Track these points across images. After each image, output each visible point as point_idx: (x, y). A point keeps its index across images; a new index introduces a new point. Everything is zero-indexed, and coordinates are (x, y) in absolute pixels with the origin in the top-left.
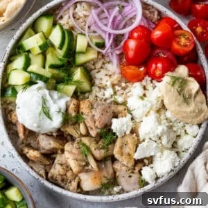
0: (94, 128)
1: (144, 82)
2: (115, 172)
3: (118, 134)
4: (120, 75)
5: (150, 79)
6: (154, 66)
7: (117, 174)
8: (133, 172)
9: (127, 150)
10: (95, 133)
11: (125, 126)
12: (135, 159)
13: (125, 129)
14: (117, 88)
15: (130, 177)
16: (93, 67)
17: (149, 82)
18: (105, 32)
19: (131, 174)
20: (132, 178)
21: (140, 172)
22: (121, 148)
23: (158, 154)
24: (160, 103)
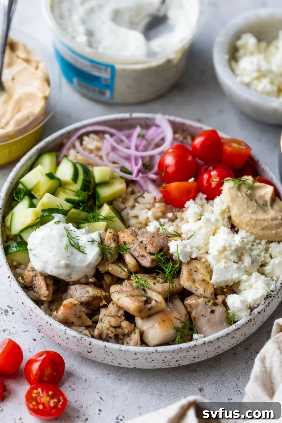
0: (145, 254)
1: (198, 200)
2: (189, 313)
3: (181, 258)
4: (163, 204)
5: (205, 196)
6: (206, 176)
7: (193, 315)
8: (215, 304)
9: (198, 276)
11: (189, 247)
12: (213, 286)
13: (189, 250)
14: (162, 220)
15: (213, 312)
17: (204, 201)
18: (128, 158)
19: (214, 308)
20: (216, 313)
21: (224, 304)
22: (190, 273)
23: (244, 277)
24: (226, 220)
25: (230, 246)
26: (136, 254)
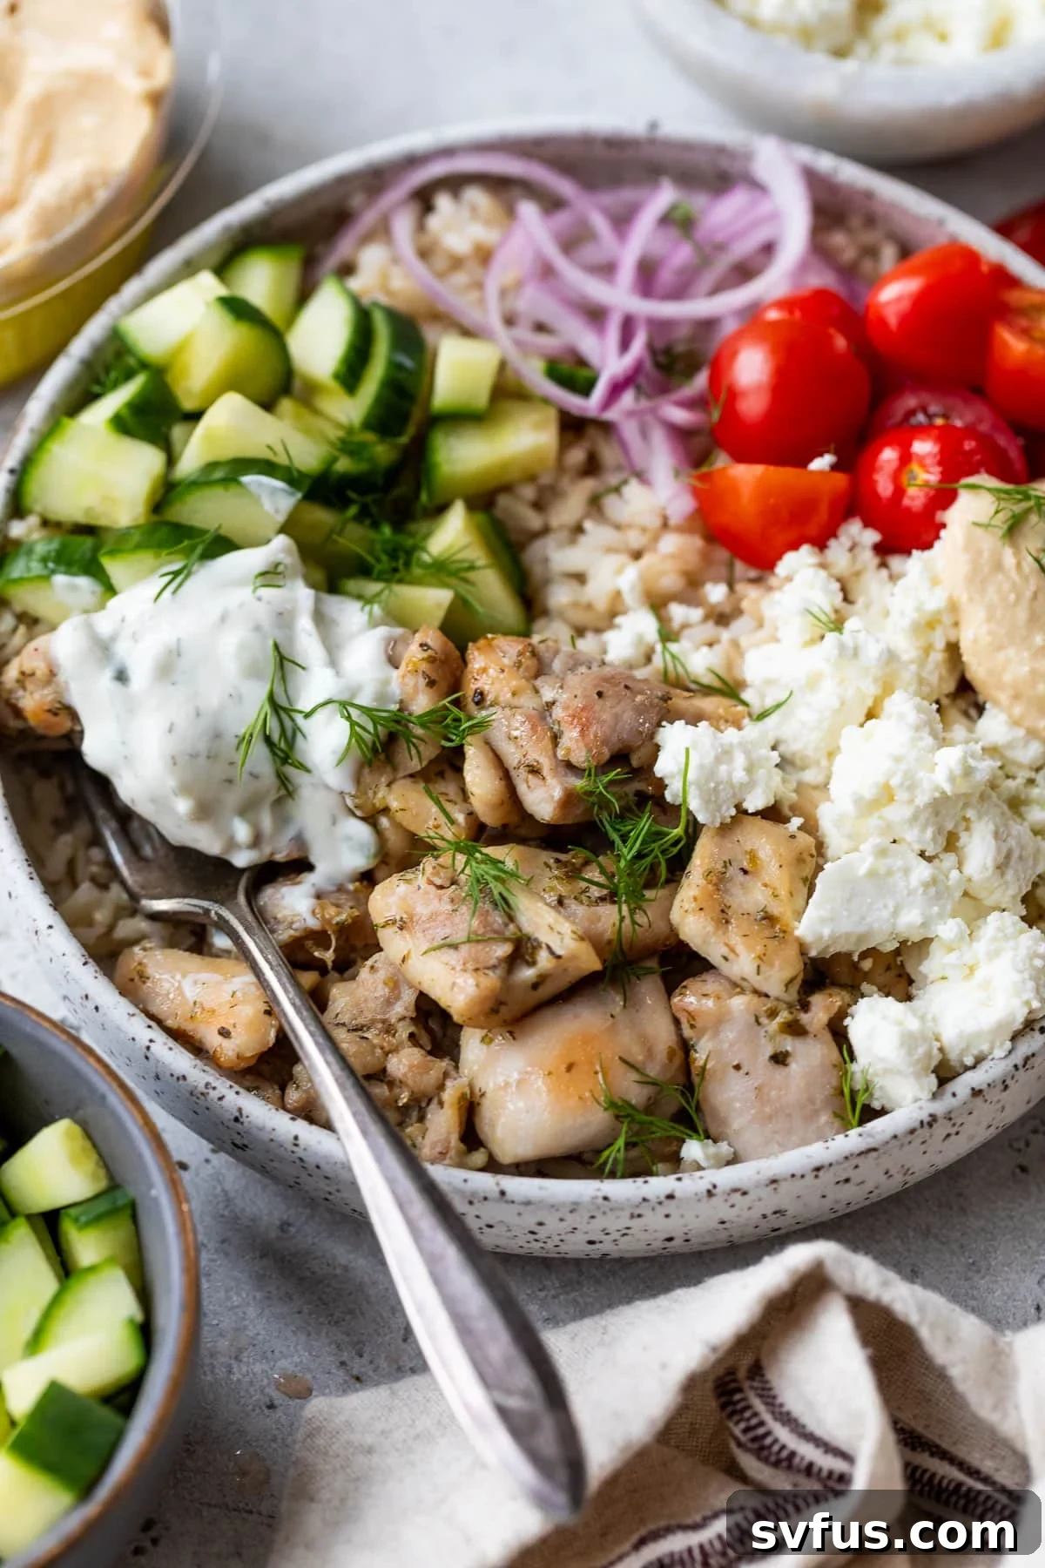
0: (546, 764)
1: (837, 551)
2: (686, 1047)
3: (694, 804)
4: (697, 542)
5: (871, 537)
6: (889, 455)
7: (699, 1057)
8: (795, 1029)
9: (752, 897)
10: (558, 793)
11: (740, 761)
12: (803, 949)
13: (739, 775)
14: (678, 612)
15: (780, 1059)
16: (534, 521)
17: (868, 558)
19: (789, 1044)
20: (794, 1067)
21: (838, 1033)
22: (719, 880)
23: (948, 929)
24: (938, 656)
25: (911, 786)
26: (512, 756)
